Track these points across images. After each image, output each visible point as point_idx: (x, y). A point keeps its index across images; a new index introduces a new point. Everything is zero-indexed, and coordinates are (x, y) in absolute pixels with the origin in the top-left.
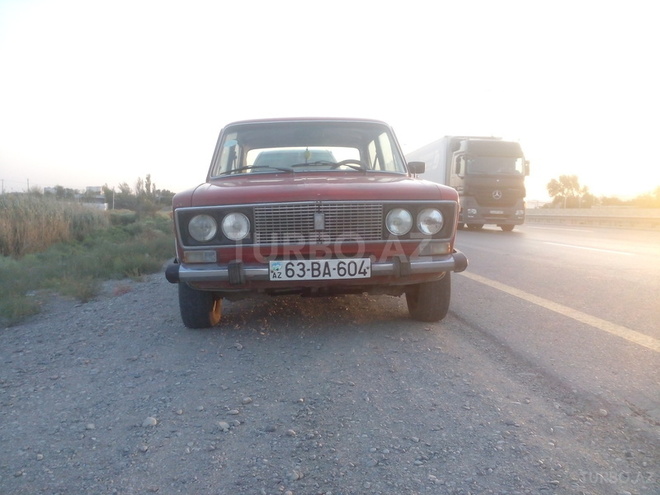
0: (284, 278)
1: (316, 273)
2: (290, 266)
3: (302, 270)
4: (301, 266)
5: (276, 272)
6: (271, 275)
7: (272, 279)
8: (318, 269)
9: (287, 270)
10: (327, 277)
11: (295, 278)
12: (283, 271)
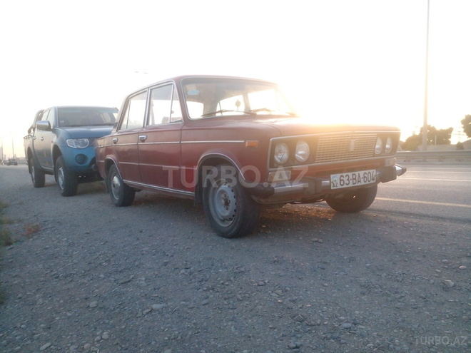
0: (339, 187)
1: (355, 181)
2: (342, 178)
3: (348, 180)
4: (347, 177)
5: (334, 183)
6: (332, 185)
7: (332, 188)
8: (355, 179)
9: (341, 180)
10: (359, 184)
11: (345, 186)
12: (338, 182)
